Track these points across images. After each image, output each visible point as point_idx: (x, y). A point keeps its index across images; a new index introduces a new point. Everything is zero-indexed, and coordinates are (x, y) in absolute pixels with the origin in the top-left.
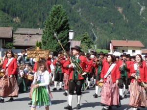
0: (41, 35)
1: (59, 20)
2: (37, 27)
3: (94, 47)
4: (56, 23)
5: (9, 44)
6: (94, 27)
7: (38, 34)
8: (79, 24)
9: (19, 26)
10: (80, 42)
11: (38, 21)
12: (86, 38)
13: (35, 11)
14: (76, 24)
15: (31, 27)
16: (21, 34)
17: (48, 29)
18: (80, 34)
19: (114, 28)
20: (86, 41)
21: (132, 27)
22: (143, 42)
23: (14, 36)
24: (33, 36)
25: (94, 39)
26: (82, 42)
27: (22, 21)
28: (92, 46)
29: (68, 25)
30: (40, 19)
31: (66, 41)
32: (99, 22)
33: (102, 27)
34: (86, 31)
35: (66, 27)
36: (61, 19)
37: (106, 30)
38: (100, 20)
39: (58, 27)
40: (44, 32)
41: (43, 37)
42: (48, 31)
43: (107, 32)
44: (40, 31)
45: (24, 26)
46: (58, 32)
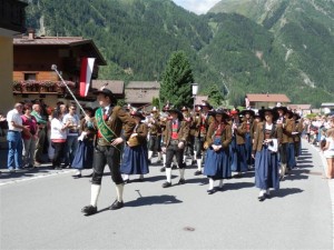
0: (158, 89)
1: (181, 70)
2: (153, 79)
3: (226, 103)
4: (176, 74)
5: (120, 100)
6: (225, 78)
7: (154, 89)
8: (206, 74)
9: (131, 79)
10: (207, 97)
11: (155, 71)
12: (215, 92)
13: (151, 60)
14: (203, 75)
15: (146, 80)
16: (134, 89)
17: (167, 82)
18: (207, 87)
19: (251, 78)
20: (214, 95)
21: (275, 77)
22: (289, 95)
23: (126, 91)
24: (148, 91)
25: (225, 93)
26: (209, 97)
27: (135, 73)
28: (223, 102)
29: (191, 77)
31: (189, 96)
32: (232, 71)
33: (235, 78)
34: (215, 83)
35: (188, 78)
36: (183, 69)
37: (240, 81)
38: (232, 68)
39: (178, 79)
40: (161, 86)
41: (160, 92)
42: (168, 84)
43: (241, 84)
44: (157, 84)
45: (138, 78)
46: (179, 85)
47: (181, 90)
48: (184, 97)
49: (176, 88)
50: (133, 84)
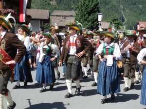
0: (74, 16)
1: (91, 3)
2: (71, 9)
3: (123, 28)
4: (87, 6)
5: (46, 24)
6: (123, 9)
7: (71, 16)
8: (109, 6)
9: (55, 9)
10: (109, 23)
11: (72, 3)
12: (115, 20)
14: (107, 7)
15: (66, 10)
16: (57, 16)
17: (80, 11)
18: (110, 15)
19: (143, 10)
20: (115, 22)
23: (51, 17)
24: (67, 18)
25: (123, 20)
26: (111, 23)
27: (58, 4)
28: (121, 27)
29: (98, 8)
30: (74, 2)
31: (96, 22)
32: (129, 4)
33: (131, 9)
34: (116, 13)
35: (96, 9)
36: (92, 2)
37: (135, 12)
38: (129, 2)
39: (89, 10)
40: (76, 14)
41: (76, 19)
42: (81, 13)
43: (135, 14)
44: (73, 13)
45: (60, 8)
46: (89, 14)
47: (91, 17)
48: (92, 23)
49: (87, 16)
50: (56, 13)
